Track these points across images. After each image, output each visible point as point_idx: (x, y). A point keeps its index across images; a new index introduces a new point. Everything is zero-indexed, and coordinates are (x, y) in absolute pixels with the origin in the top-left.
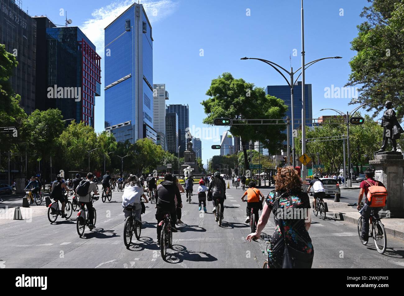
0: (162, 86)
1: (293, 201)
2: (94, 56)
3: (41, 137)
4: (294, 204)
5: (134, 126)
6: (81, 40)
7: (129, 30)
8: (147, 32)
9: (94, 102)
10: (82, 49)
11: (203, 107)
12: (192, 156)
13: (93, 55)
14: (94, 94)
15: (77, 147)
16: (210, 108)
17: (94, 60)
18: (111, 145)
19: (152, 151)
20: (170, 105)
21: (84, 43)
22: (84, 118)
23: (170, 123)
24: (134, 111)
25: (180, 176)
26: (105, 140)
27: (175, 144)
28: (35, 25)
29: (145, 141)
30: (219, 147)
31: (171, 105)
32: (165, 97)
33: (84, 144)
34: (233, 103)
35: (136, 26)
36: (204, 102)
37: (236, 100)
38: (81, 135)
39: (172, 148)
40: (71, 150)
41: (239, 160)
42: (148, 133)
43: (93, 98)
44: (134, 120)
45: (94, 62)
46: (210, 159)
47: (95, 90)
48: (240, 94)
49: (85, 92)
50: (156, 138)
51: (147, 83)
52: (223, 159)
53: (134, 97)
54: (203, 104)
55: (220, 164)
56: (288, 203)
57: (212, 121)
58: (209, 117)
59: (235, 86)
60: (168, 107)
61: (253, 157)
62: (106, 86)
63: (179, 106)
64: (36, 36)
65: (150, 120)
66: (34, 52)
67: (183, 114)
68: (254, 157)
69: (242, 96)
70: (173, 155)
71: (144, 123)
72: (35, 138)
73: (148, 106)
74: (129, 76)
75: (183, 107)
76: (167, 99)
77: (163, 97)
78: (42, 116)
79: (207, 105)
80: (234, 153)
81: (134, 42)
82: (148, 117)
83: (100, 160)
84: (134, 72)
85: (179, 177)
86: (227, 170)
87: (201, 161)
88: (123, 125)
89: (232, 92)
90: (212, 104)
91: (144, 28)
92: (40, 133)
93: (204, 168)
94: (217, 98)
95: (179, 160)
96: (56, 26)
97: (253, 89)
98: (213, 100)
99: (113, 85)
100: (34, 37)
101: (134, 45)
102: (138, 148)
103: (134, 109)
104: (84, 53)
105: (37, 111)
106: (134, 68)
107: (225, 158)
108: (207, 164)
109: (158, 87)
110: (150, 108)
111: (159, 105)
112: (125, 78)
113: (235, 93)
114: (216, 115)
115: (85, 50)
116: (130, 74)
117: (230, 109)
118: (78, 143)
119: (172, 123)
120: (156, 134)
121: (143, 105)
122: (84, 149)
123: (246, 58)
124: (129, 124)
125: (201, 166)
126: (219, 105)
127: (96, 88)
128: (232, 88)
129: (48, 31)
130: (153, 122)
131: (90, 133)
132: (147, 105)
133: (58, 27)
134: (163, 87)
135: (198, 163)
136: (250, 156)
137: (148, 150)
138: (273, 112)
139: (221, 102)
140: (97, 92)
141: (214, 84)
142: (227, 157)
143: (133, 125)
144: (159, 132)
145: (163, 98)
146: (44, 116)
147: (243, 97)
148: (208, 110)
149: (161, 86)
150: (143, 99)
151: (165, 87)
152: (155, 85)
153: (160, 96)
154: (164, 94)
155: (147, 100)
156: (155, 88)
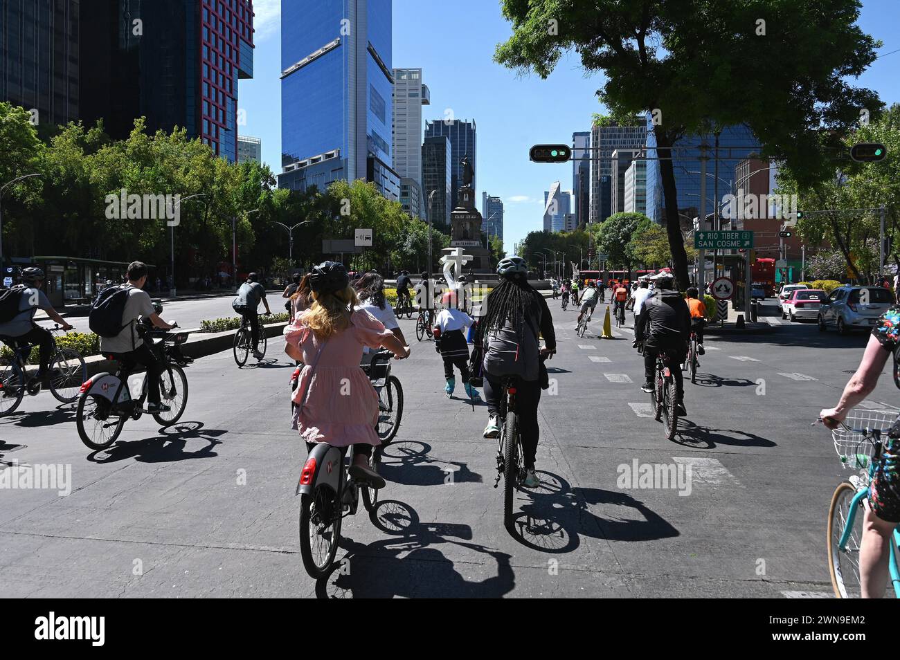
0: (414, 73)
5: (346, 160)
9: (234, 93)
12: (471, 224)
14: (235, 71)
18: (263, 194)
20: (434, 121)
22: (205, 130)
23: (434, 160)
24: (347, 125)
27: (444, 206)
32: (420, 98)
43: (231, 81)
44: (346, 146)
47: (237, 62)
49: (208, 62)
50: (398, 191)
51: (378, 61)
52: (553, 239)
53: (346, 93)
55: (546, 252)
60: (431, 126)
61: (635, 229)
63: (454, 123)
65: (384, 148)
67: (462, 141)
68: (638, 231)
71: (371, 155)
73: (381, 114)
74: (334, 44)
75: (462, 125)
76: (426, 102)
77: (417, 98)
80: (575, 228)
82: (379, 142)
86: (561, 265)
87: (501, 246)
88: (322, 160)
99: (298, 66)
107: (556, 237)
109: (405, 76)
110: (384, 120)
111: (406, 118)
112: (326, 49)
116: (336, 38)
119: (438, 160)
120: (397, 181)
121: (366, 112)
124: (335, 156)
127: (241, 56)
130: (391, 154)
132: (377, 114)
134: (418, 75)
135: (494, 248)
136: (626, 229)
140: (243, 68)
142: (561, 235)
143: (343, 158)
144: (407, 177)
145: (418, 100)
149: (410, 73)
150: (368, 99)
151: (420, 76)
152: (399, 71)
153: (410, 95)
154: (420, 92)
155: (377, 102)
156: (399, 78)
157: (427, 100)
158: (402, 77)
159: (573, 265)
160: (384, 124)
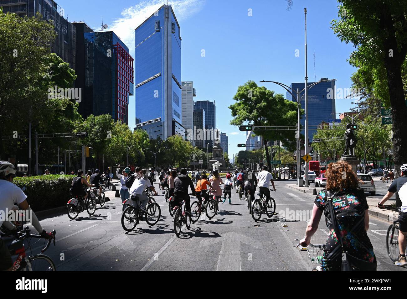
0: (189, 83)
1: (349, 201)
2: (128, 58)
3: (97, 138)
4: (350, 204)
5: (164, 122)
6: (116, 44)
7: (159, 31)
8: (176, 32)
9: (128, 101)
10: (117, 52)
11: (231, 110)
12: (219, 152)
13: (126, 57)
14: (128, 93)
15: (117, 144)
16: (236, 112)
17: (128, 62)
18: (145, 141)
19: (182, 147)
21: (119, 46)
22: (119, 117)
23: (198, 119)
24: (164, 108)
25: (208, 170)
26: (140, 137)
28: (75, 31)
29: (175, 138)
30: (244, 145)
31: (198, 101)
32: (192, 94)
33: (123, 142)
34: (256, 107)
35: (166, 27)
36: (231, 106)
37: (258, 105)
38: (119, 133)
39: (200, 143)
40: (112, 147)
41: (263, 155)
42: (177, 129)
43: (127, 98)
44: (164, 117)
45: (128, 64)
46: (236, 154)
47: (129, 90)
48: (262, 100)
49: (119, 92)
50: (184, 134)
51: (176, 81)
53: (164, 95)
54: (230, 108)
55: (246, 159)
56: (343, 203)
57: (238, 123)
58: (235, 119)
59: (258, 93)
60: (196, 103)
61: (276, 152)
62: (137, 84)
63: (206, 102)
64: (75, 41)
65: (178, 116)
66: (73, 56)
67: (209, 110)
69: (263, 102)
70: (201, 151)
71: (173, 120)
72: (92, 139)
73: (177, 103)
74: (158, 75)
75: (209, 103)
77: (191, 94)
78: (96, 120)
79: (234, 109)
80: (259, 147)
81: (163, 43)
82: (176, 114)
83: (136, 156)
84: (163, 71)
85: (208, 172)
86: (252, 165)
87: (227, 156)
88: (153, 122)
89: (255, 98)
90: (238, 108)
91: (173, 29)
92: (96, 135)
93: (231, 163)
94: (243, 103)
95: (208, 155)
96: (93, 30)
97: (274, 96)
98: (239, 105)
99: (143, 83)
100: (74, 41)
101: (163, 45)
102: (169, 144)
103: (164, 106)
104: (119, 55)
105: (92, 116)
106: (164, 67)
107: (250, 153)
108: (234, 159)
110: (178, 105)
111: (187, 102)
112: (155, 77)
113: (258, 99)
114: (242, 118)
115: (119, 53)
116: (159, 73)
117: (254, 113)
118: (118, 140)
119: (200, 119)
120: (184, 130)
121: (172, 102)
122: (123, 146)
123: (263, 81)
124: (159, 120)
125: (227, 161)
126: (244, 109)
127: (130, 87)
128: (255, 94)
129: (86, 36)
130: (181, 118)
131: (126, 131)
132: (176, 103)
133: (95, 31)
134: (191, 84)
135: (225, 157)
137: (179, 146)
138: (291, 116)
139: (246, 106)
140: (130, 92)
141: (240, 91)
142: (253, 152)
143: (162, 121)
144: (187, 127)
146: (98, 121)
147: (265, 103)
148: (235, 113)
149: (188, 83)
150: (172, 97)
151: (192, 85)
152: (184, 83)
153: (188, 93)
154: (192, 91)
155: (175, 98)
156: (183, 86)
157: (195, 95)
158: (185, 85)
159: (257, 164)
160: (178, 106)
